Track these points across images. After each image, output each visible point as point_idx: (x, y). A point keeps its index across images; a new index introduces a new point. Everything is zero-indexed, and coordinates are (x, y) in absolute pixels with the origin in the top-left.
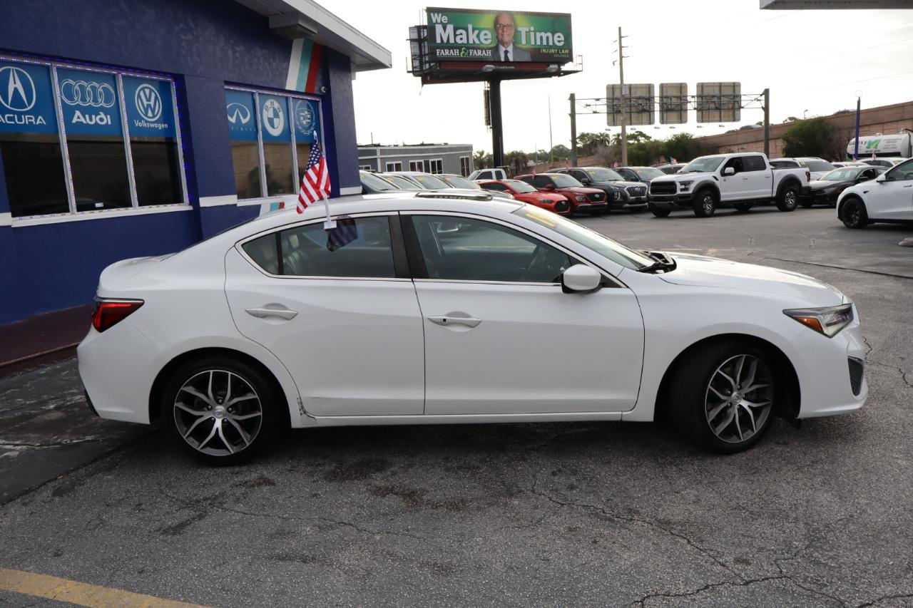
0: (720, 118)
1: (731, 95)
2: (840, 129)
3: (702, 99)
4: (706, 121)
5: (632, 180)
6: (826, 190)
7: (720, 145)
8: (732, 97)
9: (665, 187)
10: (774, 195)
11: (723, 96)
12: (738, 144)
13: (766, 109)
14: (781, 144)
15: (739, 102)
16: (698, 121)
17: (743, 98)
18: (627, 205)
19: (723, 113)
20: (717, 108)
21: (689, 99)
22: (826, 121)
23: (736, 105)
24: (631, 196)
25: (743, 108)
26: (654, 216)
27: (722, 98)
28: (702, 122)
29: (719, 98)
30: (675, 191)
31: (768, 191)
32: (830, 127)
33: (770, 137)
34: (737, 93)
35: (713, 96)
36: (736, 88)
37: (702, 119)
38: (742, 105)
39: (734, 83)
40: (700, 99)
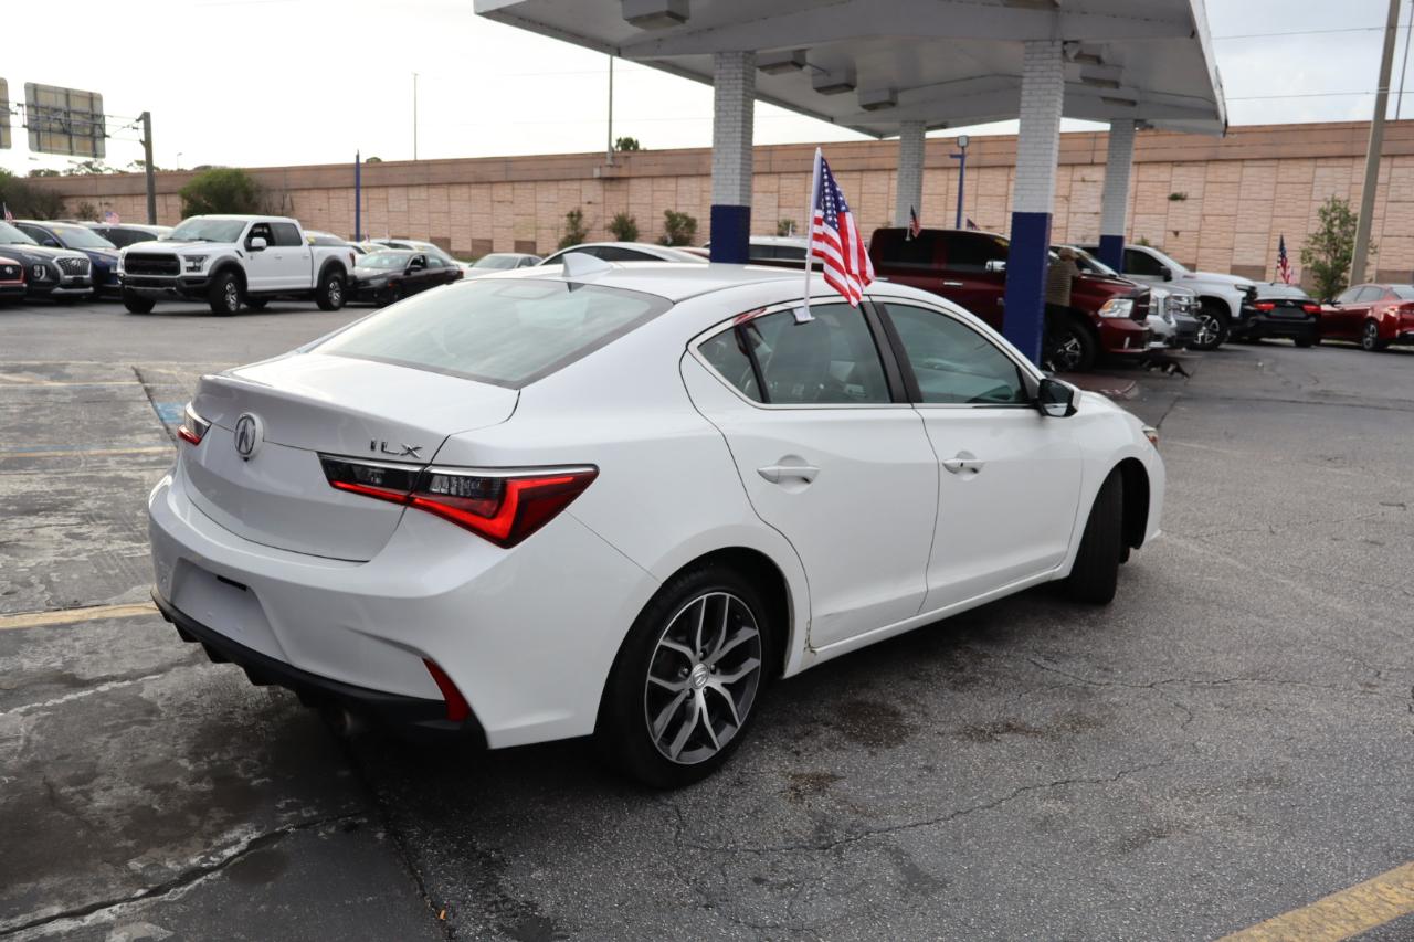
0: (71, 147)
1: (88, 113)
2: (269, 190)
3: (37, 112)
4: (46, 151)
5: (48, 245)
6: (372, 282)
7: (67, 194)
8: (89, 116)
9: (158, 263)
10: (315, 285)
11: (75, 112)
12: (100, 196)
13: (147, 144)
14: (177, 203)
15: (102, 127)
16: (31, 148)
17: (107, 120)
18: (59, 290)
19: (74, 140)
20: (64, 132)
21: (12, 106)
22: (245, 177)
23: (98, 132)
24: (67, 273)
25: (108, 136)
26: (127, 311)
27: (71, 114)
28: (39, 150)
29: (67, 114)
30: (176, 270)
31: (307, 279)
32: (255, 186)
33: (157, 190)
34: (96, 111)
35: (56, 110)
36: (95, 102)
37: (38, 146)
38: (107, 133)
39: (91, 94)
40: (33, 111)
